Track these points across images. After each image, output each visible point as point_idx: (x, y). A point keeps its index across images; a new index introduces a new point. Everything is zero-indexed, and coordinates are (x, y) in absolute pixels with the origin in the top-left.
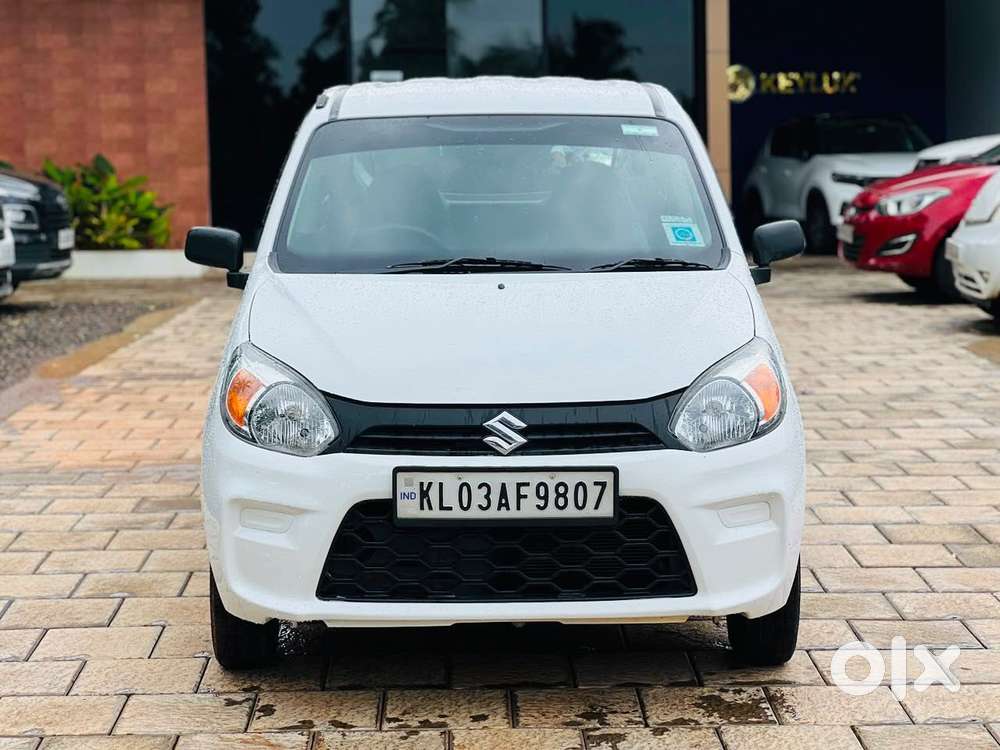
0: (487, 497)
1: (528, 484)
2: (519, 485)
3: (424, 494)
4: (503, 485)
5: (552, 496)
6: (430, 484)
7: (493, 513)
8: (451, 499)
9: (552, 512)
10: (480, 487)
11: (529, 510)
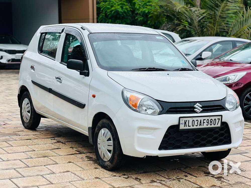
0: (197, 123)
1: (205, 120)
2: (204, 120)
3: (185, 123)
4: (201, 120)
5: (209, 122)
6: (187, 120)
7: (198, 127)
8: (190, 124)
9: (209, 126)
10: (196, 121)
11: (205, 126)
